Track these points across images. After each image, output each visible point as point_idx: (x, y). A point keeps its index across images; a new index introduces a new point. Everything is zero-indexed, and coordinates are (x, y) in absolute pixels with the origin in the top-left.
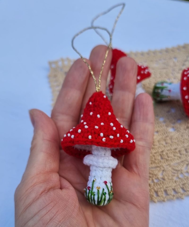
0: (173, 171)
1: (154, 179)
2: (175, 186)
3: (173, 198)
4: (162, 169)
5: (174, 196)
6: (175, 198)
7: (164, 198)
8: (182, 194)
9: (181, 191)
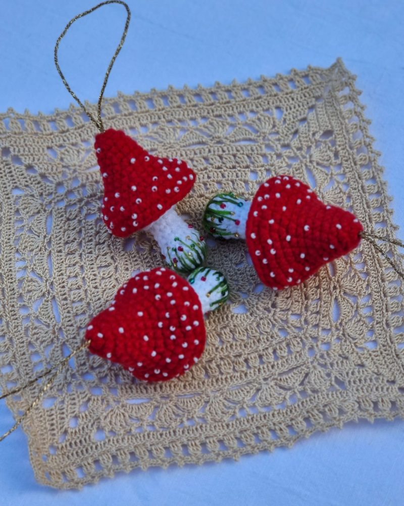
0: (226, 403)
1: (185, 419)
2: (225, 435)
3: (217, 459)
4: (206, 398)
5: (218, 455)
6: (220, 458)
7: (199, 459)
8: (235, 451)
9: (235, 444)
